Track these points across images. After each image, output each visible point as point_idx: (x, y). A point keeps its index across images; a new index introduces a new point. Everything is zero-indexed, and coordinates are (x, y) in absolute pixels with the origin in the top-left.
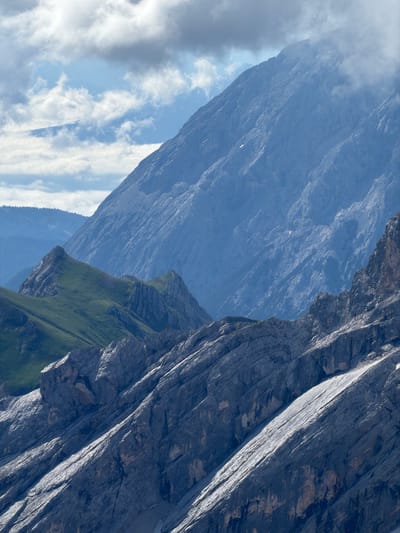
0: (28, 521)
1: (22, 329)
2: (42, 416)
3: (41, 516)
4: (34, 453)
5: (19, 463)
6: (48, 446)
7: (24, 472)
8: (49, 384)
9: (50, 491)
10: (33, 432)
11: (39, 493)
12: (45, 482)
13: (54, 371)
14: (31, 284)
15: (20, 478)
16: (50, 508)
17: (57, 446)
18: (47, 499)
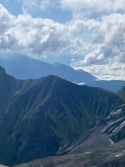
0: (120, 130)
1: (118, 99)
2: (122, 113)
3: (121, 129)
4: (120, 119)
5: (118, 120)
6: (123, 118)
7: (119, 122)
8: (123, 108)
9: (123, 125)
10: (120, 116)
11: (121, 125)
12: (122, 123)
13: (123, 106)
14: (120, 92)
15: (118, 123)
16: (123, 128)
17: (124, 118)
18: (123, 126)
